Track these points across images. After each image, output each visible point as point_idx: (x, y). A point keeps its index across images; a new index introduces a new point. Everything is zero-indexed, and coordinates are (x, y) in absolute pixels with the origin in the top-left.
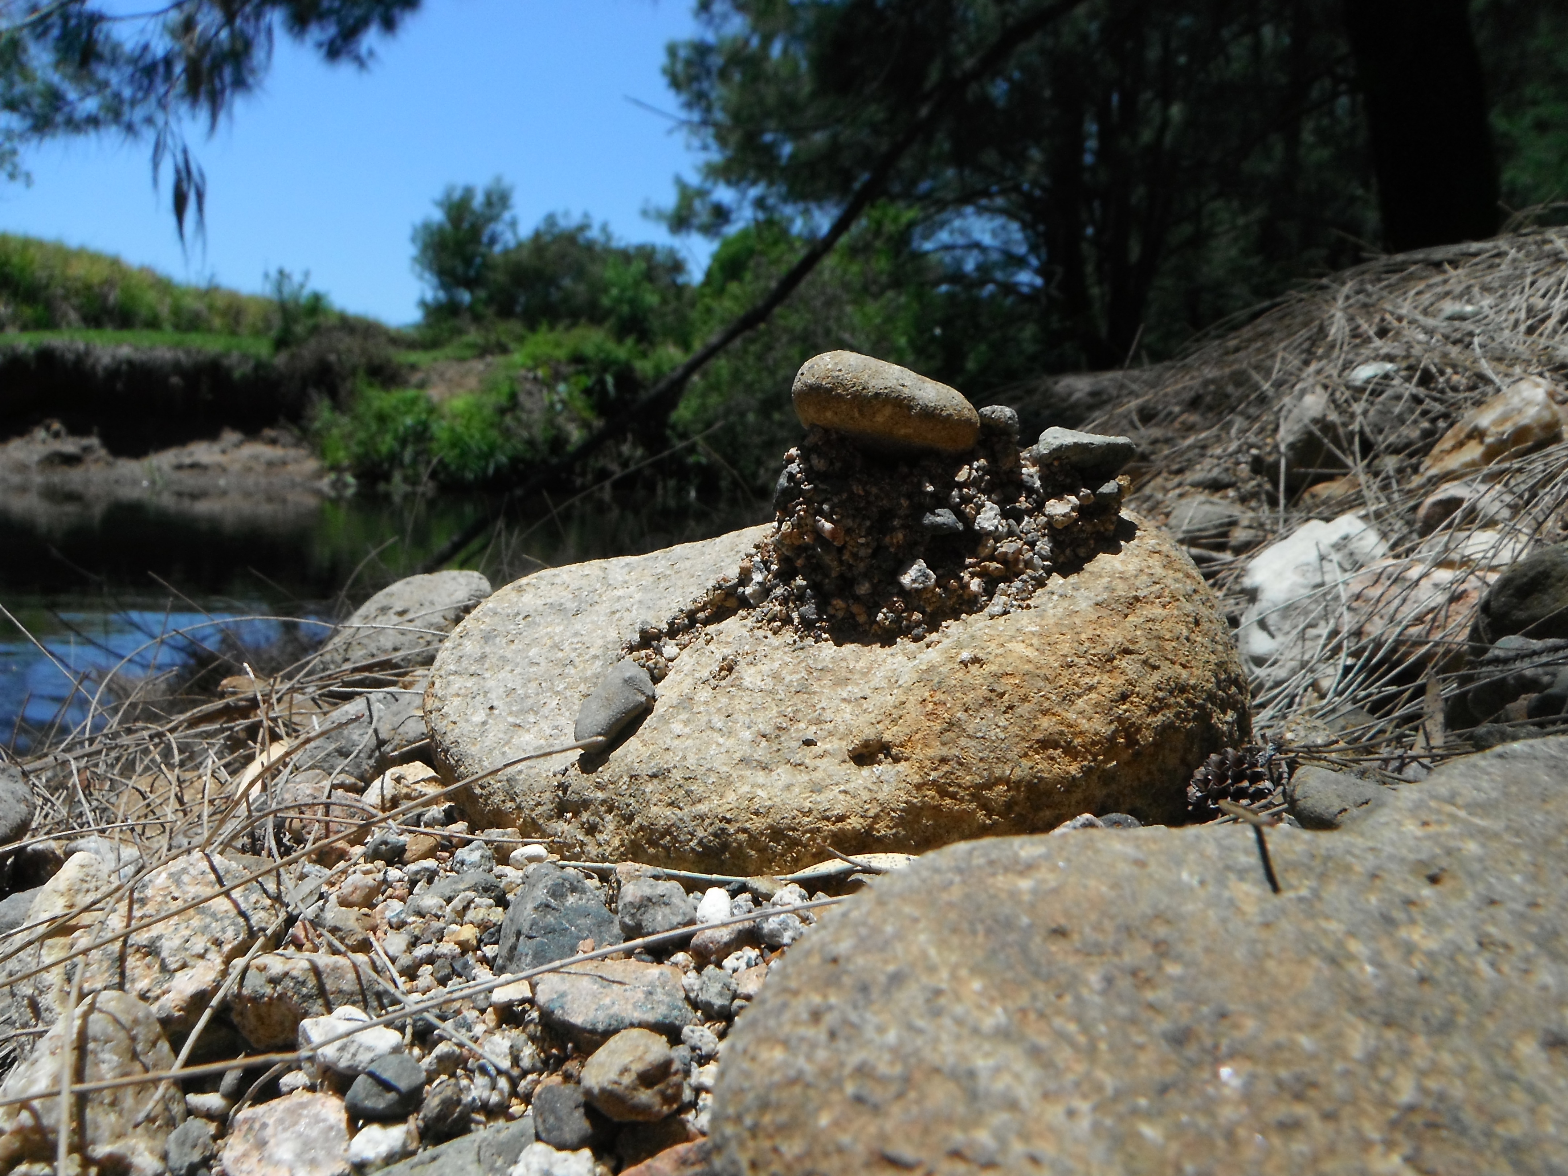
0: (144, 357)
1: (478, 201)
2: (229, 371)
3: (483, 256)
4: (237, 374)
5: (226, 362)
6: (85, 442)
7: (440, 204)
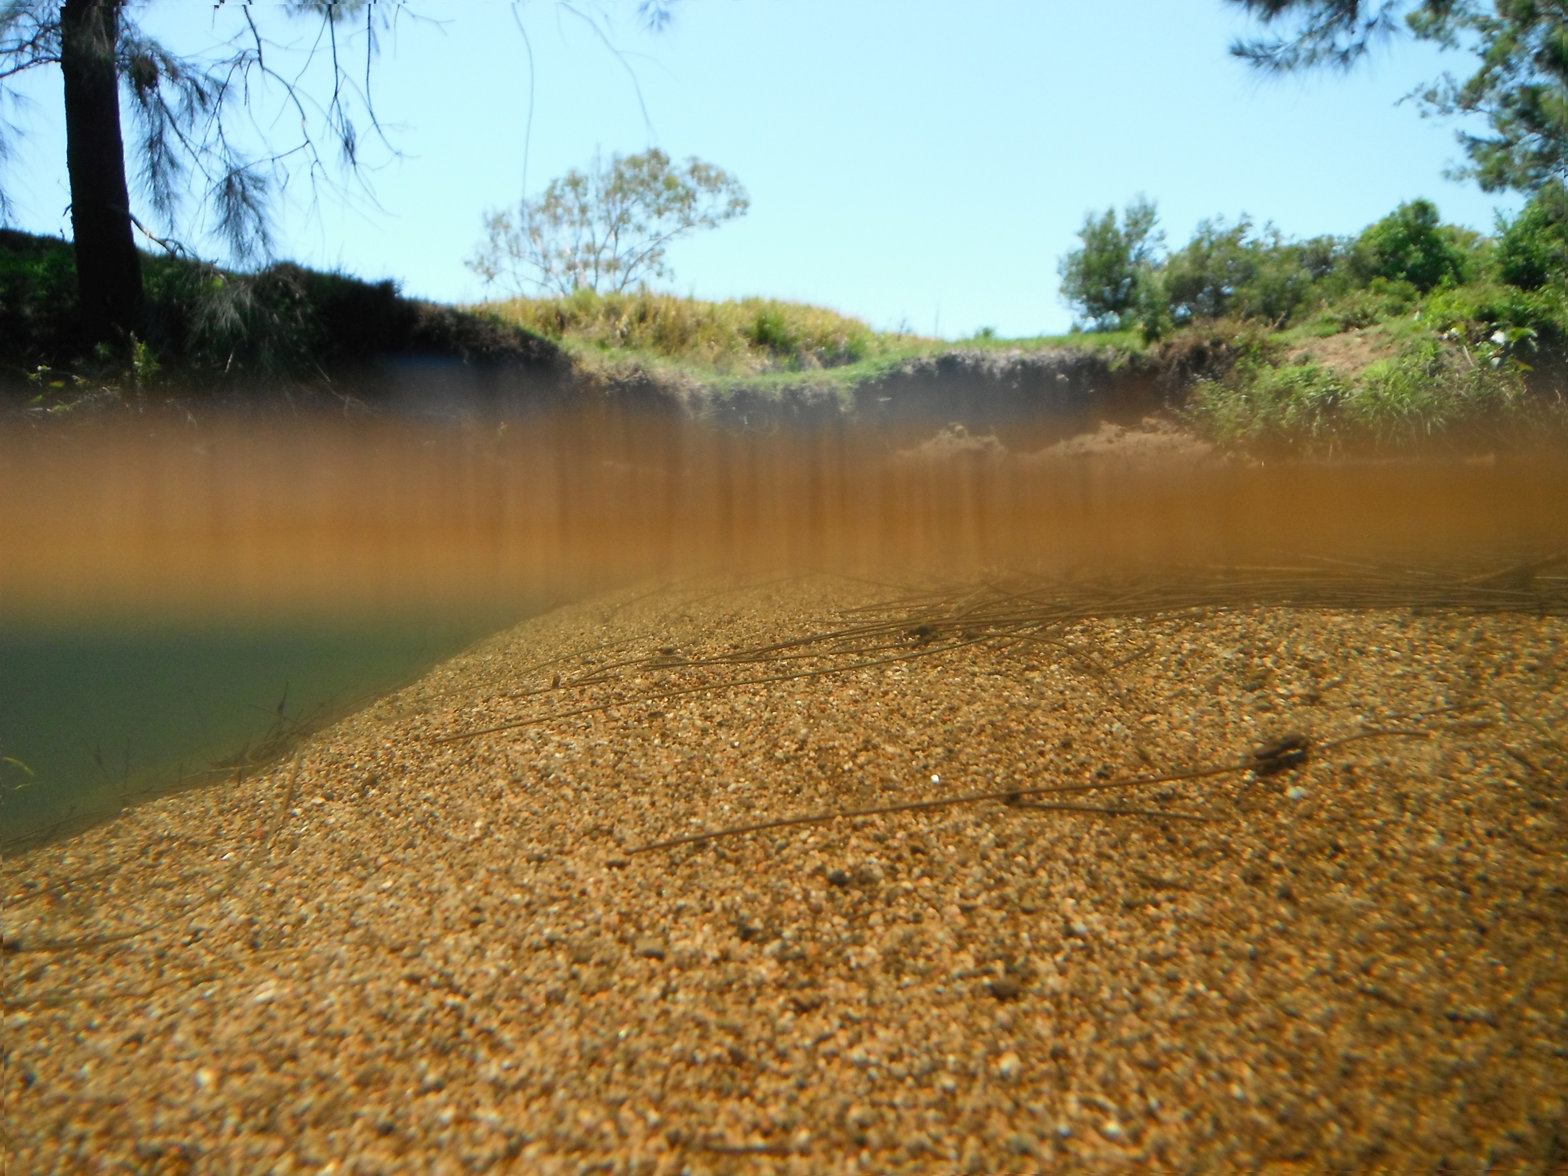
0: (1034, 357)
1: (1120, 224)
2: (1105, 365)
3: (1132, 275)
4: (1113, 368)
5: (1102, 357)
6: (986, 439)
7: (1081, 234)
